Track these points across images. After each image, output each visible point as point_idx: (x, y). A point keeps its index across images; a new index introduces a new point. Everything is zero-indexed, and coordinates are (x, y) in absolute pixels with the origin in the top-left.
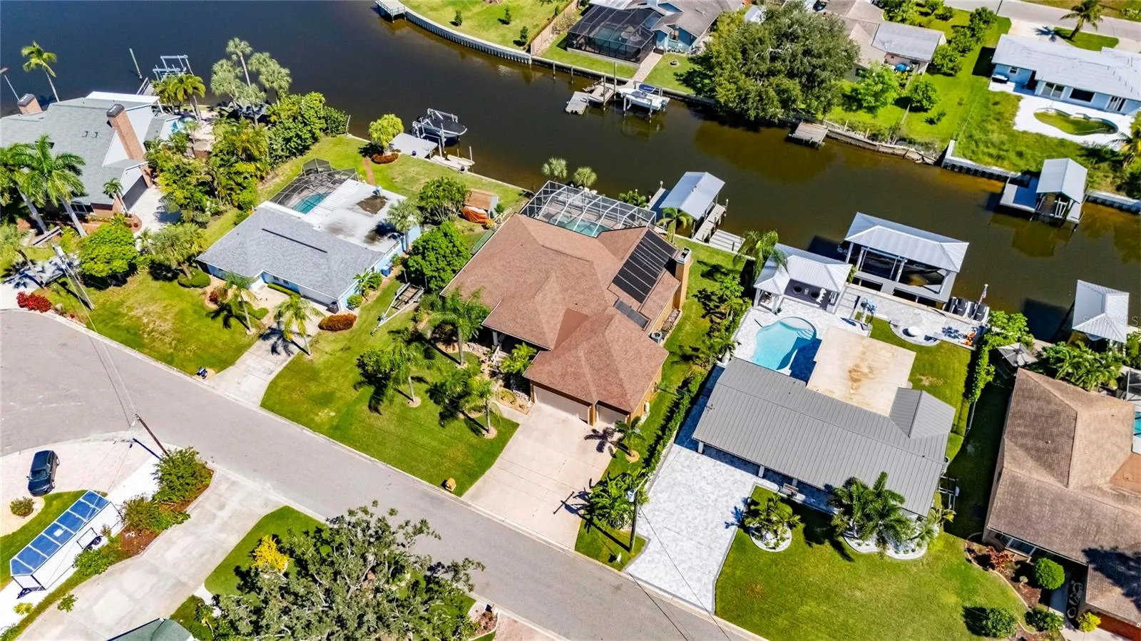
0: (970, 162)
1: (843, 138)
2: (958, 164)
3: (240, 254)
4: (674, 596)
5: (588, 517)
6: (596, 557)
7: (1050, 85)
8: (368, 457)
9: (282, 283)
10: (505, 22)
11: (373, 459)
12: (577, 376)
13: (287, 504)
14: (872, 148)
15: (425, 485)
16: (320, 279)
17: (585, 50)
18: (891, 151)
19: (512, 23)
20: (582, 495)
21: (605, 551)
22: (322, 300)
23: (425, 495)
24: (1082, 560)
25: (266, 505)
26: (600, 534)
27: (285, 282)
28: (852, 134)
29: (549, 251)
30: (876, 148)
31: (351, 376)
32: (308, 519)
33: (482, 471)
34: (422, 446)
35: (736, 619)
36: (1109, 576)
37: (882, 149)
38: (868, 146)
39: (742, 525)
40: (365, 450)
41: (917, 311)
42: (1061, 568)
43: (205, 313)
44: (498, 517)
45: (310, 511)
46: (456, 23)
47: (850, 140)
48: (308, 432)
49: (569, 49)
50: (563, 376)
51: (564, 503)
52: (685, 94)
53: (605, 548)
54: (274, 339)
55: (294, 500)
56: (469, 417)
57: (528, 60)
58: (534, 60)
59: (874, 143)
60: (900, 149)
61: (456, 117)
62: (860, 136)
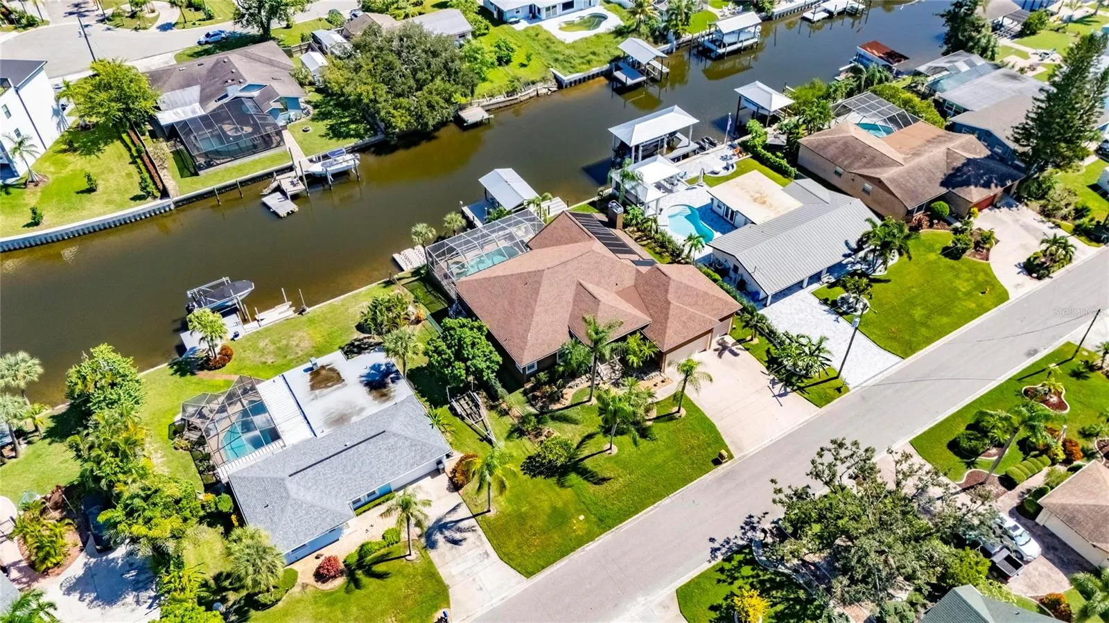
0: (578, 74)
1: (493, 107)
2: (573, 80)
3: (307, 513)
4: (882, 372)
5: (795, 388)
6: (833, 399)
7: (548, 9)
8: (652, 507)
9: (367, 499)
10: (91, 190)
11: (656, 505)
12: (692, 318)
13: (674, 590)
14: (515, 101)
15: (707, 477)
16: (413, 453)
17: (218, 164)
18: (528, 97)
19: (100, 189)
20: (773, 382)
21: (831, 392)
22: (417, 477)
23: (719, 480)
24: (944, 190)
25: (666, 607)
26: (814, 387)
27: (369, 495)
28: (494, 101)
29: (556, 269)
30: (518, 100)
31: (542, 486)
32: (703, 576)
33: (718, 434)
34: (665, 462)
35: (913, 351)
36: (962, 186)
37: (522, 99)
38: (513, 102)
39: (841, 314)
40: (644, 507)
41: (698, 161)
42: (942, 202)
43: (342, 594)
44: (767, 442)
45: (693, 572)
46: (35, 223)
47: (498, 106)
48: (590, 547)
49: (200, 173)
50: (685, 325)
51: (775, 396)
52: (352, 144)
53: (828, 391)
54: (438, 537)
55: (671, 582)
56: (654, 419)
57: (169, 206)
58: (176, 203)
59: (515, 97)
60: (531, 91)
61: (228, 278)
62: (500, 98)
